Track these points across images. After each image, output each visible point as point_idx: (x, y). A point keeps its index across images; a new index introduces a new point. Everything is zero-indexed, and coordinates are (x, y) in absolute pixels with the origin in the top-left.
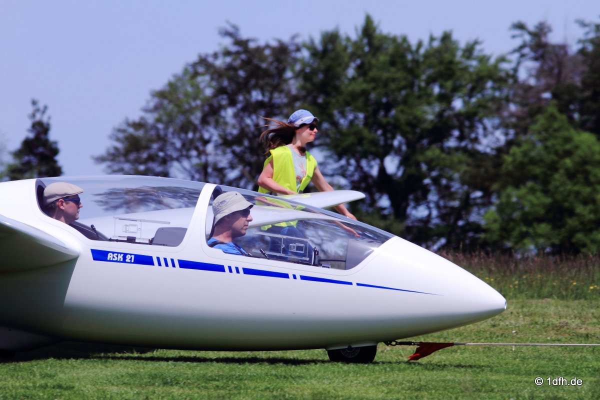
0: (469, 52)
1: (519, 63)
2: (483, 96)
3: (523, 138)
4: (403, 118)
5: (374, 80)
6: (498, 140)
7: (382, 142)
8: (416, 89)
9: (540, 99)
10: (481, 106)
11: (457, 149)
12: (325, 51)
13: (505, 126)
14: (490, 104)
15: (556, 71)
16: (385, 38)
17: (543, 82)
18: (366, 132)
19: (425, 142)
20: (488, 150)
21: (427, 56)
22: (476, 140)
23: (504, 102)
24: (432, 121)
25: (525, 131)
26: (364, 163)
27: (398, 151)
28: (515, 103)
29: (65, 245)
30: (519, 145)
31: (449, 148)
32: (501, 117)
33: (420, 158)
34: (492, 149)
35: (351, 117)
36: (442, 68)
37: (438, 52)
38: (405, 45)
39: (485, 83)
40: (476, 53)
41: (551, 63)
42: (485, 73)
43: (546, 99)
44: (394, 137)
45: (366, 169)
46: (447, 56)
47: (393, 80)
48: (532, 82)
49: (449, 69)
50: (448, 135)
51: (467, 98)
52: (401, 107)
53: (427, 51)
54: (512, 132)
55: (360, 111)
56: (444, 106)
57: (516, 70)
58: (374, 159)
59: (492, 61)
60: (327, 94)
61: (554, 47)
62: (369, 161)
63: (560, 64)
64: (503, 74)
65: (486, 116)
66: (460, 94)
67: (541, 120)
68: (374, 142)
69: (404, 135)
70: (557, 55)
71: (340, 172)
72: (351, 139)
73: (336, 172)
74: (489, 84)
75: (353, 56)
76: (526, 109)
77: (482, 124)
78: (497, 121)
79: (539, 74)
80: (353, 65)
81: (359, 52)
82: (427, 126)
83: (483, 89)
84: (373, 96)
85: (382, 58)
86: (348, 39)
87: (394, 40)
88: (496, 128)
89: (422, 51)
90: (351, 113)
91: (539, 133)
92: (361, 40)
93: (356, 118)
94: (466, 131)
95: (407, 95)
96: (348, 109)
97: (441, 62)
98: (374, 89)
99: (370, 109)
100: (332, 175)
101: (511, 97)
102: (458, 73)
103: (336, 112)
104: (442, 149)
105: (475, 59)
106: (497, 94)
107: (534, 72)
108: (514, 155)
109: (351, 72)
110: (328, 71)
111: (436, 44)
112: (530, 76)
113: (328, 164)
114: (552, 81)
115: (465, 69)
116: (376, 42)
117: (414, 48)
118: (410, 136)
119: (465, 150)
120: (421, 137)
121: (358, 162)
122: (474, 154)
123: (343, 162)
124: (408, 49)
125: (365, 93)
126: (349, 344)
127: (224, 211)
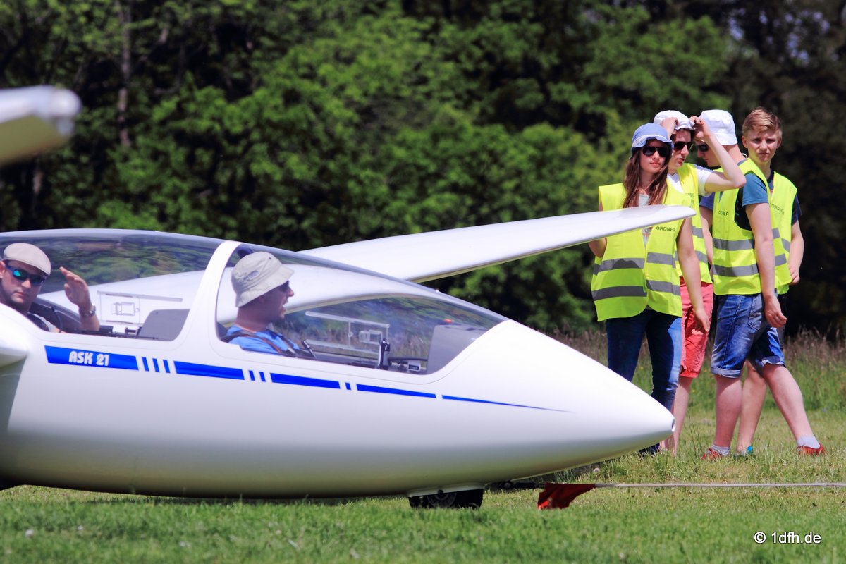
126: (441, 486)
127: (256, 287)
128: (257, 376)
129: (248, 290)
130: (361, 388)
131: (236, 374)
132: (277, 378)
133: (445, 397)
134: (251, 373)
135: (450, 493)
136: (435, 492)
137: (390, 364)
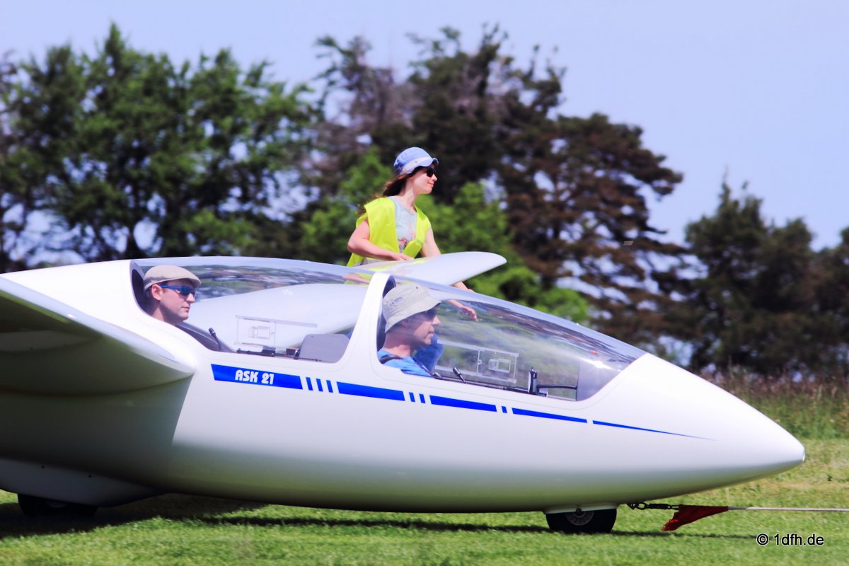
0: (255, 77)
1: (326, 94)
2: (275, 139)
3: (330, 199)
4: (161, 169)
5: (121, 115)
6: (295, 202)
7: (131, 204)
8: (180, 129)
9: (355, 145)
10: (271, 153)
11: (237, 215)
12: (52, 73)
13: (306, 182)
14: (284, 151)
15: (377, 105)
16: (137, 57)
17: (359, 120)
18: (109, 189)
19: (193, 203)
20: (281, 217)
21: (195, 82)
22: (264, 202)
23: (304, 149)
24: (203, 175)
25: (334, 189)
26: (105, 233)
27: (154, 217)
28: (320, 149)
29: (174, 358)
30: (325, 209)
31: (227, 213)
32: (300, 169)
33: (186, 226)
34: (288, 215)
35: (88, 167)
36: (217, 98)
37: (212, 76)
38: (166, 67)
39: (279, 120)
40: (264, 78)
41: (370, 95)
42: (277, 107)
43: (363, 145)
44: (148, 197)
45: (109, 241)
46: (224, 82)
47: (148, 115)
48: (345, 121)
49: (226, 100)
50: (224, 195)
51: (252, 143)
52: (159, 154)
53: (197, 75)
54: (316, 191)
55: (101, 159)
56: (218, 154)
57: (321, 103)
58: (120, 228)
59: (288, 90)
60: (54, 135)
61: (374, 71)
62: (113, 230)
63: (384, 96)
64: (303, 109)
65: (279, 168)
66: (242, 136)
67: (356, 174)
68: (120, 204)
69: (163, 193)
70: (379, 83)
71: (71, 245)
72: (88, 199)
73: (66, 246)
74: (284, 123)
75: (92, 82)
76: (335, 159)
77: (274, 180)
78: (294, 176)
79: (355, 109)
80: (91, 94)
81: (100, 76)
82: (194, 181)
83: (275, 128)
84: (120, 138)
85: (133, 85)
86: (85, 57)
87: (150, 59)
88: (292, 185)
89: (190, 75)
90: (88, 162)
91: (354, 193)
92: (103, 59)
93: (95, 168)
94: (252, 189)
95: (168, 138)
96: (84, 156)
97: (216, 91)
98: (121, 128)
99: (115, 157)
100: (60, 250)
101: (314, 141)
102: (241, 106)
103: (66, 161)
104: (217, 214)
105: (263, 87)
106: (295, 137)
107: (347, 107)
108: (318, 223)
109: (88, 104)
110: (56, 101)
111: (210, 66)
112: (342, 111)
113: (55, 233)
114: (372, 120)
115: (250, 101)
116: (125, 62)
117: (178, 71)
118: (171, 195)
119: (249, 216)
120: (188, 197)
121: (97, 231)
122: (261, 221)
123: (76, 231)
124: (170, 73)
125: (108, 134)
126: (577, 506)
127: (401, 313)
128: (417, 398)
129: (393, 315)
130: (516, 411)
131: (397, 396)
132: (436, 400)
133: (595, 422)
134: (412, 395)
135: (587, 512)
136: (573, 510)
137: (538, 391)
